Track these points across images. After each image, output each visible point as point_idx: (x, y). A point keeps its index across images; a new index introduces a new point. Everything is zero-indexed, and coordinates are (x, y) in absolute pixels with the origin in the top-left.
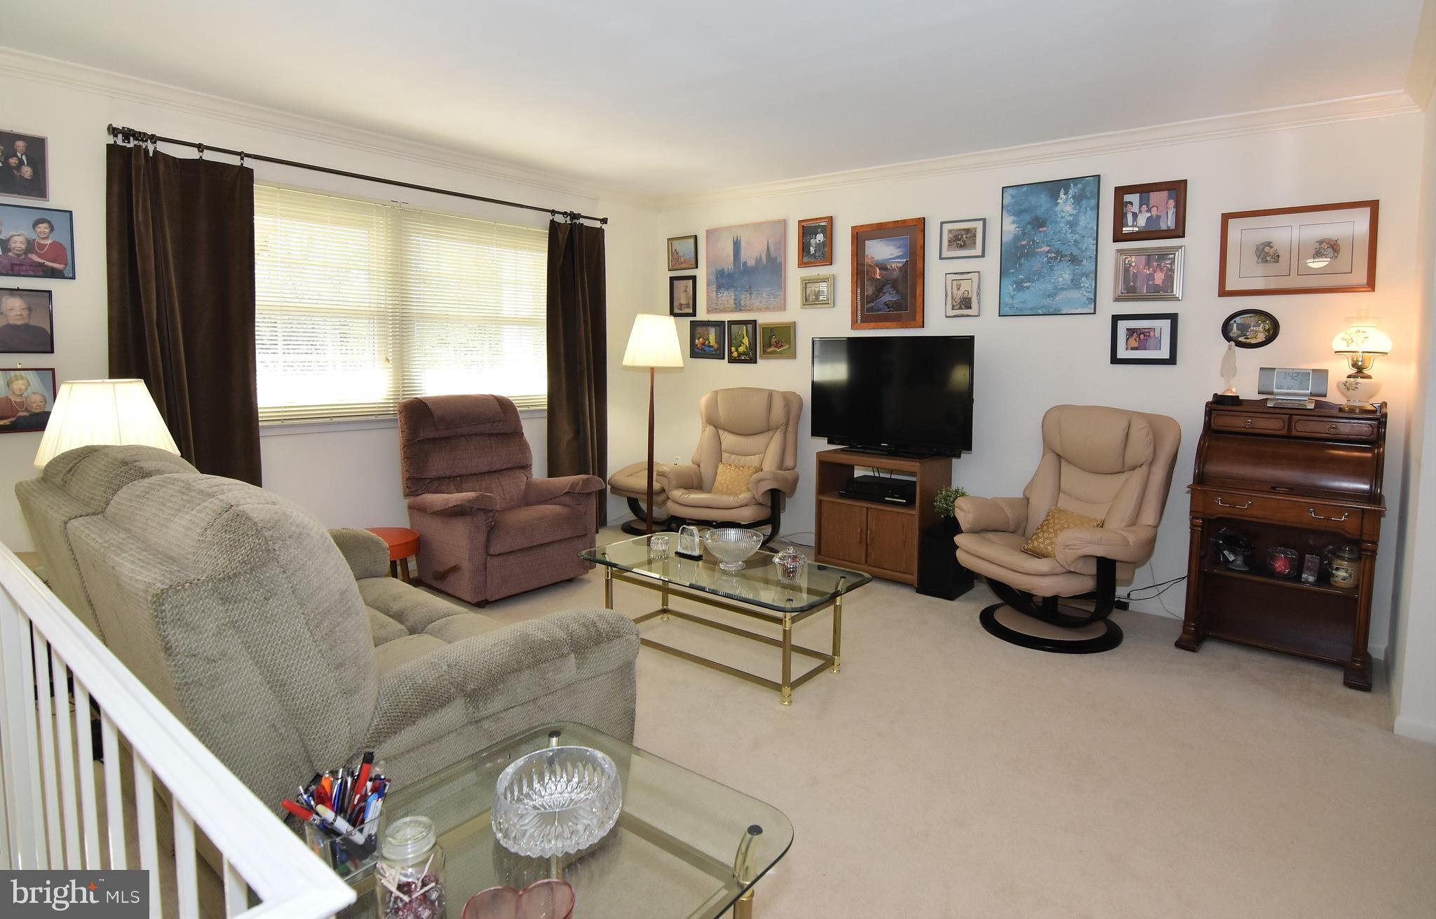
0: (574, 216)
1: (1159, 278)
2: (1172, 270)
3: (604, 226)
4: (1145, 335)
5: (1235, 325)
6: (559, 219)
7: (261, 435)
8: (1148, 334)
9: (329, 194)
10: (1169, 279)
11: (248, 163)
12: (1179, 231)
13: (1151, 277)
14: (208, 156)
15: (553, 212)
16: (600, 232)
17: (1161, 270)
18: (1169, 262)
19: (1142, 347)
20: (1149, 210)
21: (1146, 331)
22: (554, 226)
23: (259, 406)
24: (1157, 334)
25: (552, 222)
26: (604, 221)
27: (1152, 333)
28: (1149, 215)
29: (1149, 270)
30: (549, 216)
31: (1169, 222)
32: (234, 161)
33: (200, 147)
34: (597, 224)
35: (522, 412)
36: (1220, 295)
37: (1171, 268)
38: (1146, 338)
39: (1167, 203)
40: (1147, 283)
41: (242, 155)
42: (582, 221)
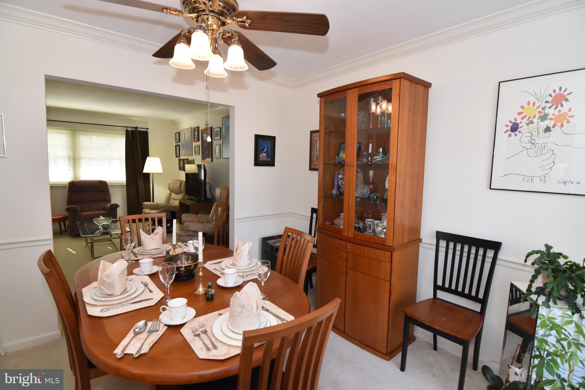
0: (136, 128)
3: (148, 130)
6: (130, 129)
15: (127, 127)
16: (147, 132)
22: (127, 131)
25: (127, 130)
26: (148, 129)
30: (126, 128)
34: (145, 130)
35: (110, 185)
42: (139, 129)
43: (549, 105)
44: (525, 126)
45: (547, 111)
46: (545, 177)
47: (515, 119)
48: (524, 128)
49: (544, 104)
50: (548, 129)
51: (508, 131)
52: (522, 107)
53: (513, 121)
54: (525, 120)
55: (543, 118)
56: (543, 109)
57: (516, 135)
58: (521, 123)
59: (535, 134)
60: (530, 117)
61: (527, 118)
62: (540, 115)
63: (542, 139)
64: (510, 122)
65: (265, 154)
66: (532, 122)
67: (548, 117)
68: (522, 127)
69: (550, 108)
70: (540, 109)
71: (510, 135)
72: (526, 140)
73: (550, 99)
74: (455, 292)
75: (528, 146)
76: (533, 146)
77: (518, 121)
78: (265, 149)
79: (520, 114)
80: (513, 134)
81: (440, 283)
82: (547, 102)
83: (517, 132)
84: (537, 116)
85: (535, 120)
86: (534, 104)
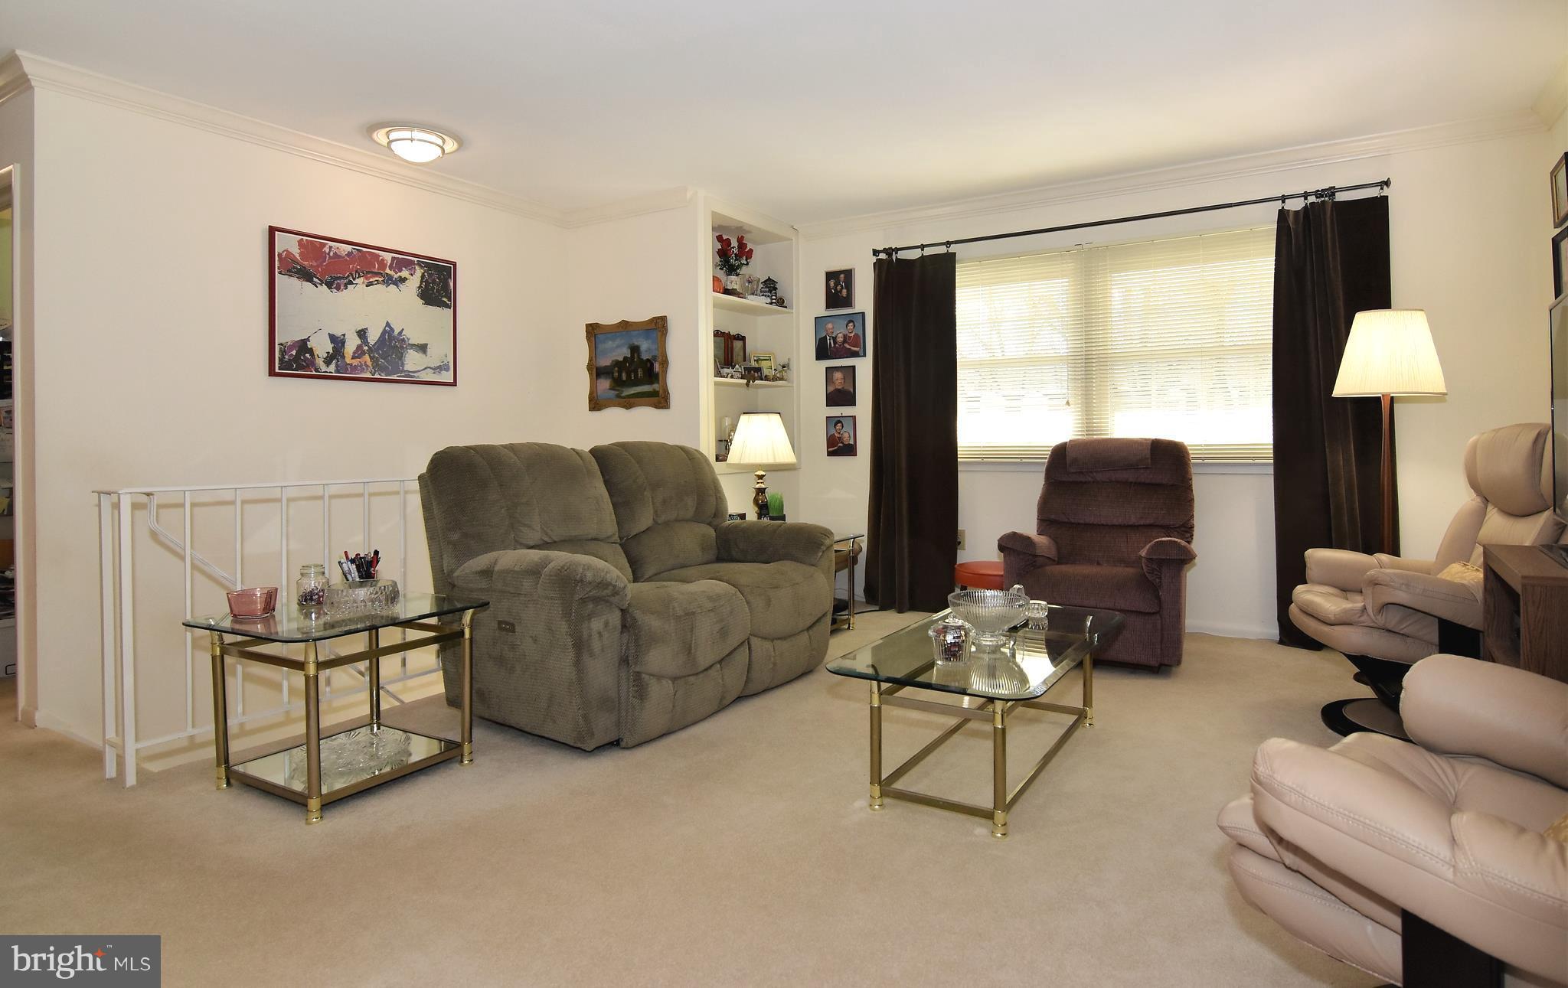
0: (1332, 191)
3: (1386, 192)
6: (1296, 205)
7: (959, 469)
9: (1019, 255)
11: (953, 249)
14: (928, 252)
15: (1283, 199)
16: (1384, 200)
22: (1284, 217)
23: (959, 445)
25: (1283, 214)
26: (1387, 183)
30: (1279, 204)
32: (942, 250)
33: (923, 247)
34: (1373, 192)
41: (948, 244)
42: (1341, 197)
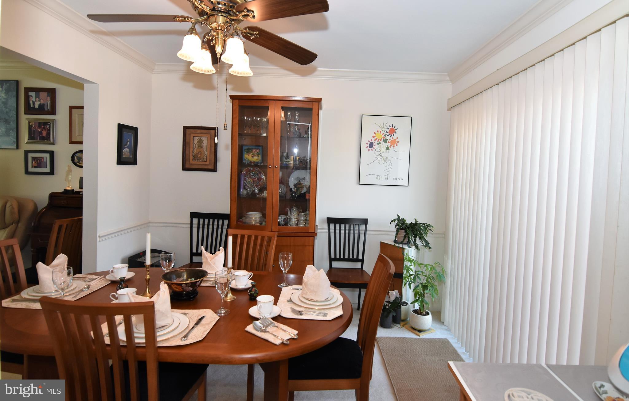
1: (44, 133)
2: (49, 130)
4: (40, 161)
5: (76, 157)
8: (41, 160)
10: (48, 134)
12: (53, 112)
13: (41, 133)
17: (45, 130)
18: (48, 126)
19: (39, 166)
20: (39, 101)
21: (41, 158)
24: (45, 160)
27: (43, 159)
28: (39, 103)
29: (40, 129)
31: (48, 107)
36: (70, 143)
37: (49, 129)
38: (40, 162)
39: (47, 98)
40: (40, 136)
43: (388, 134)
44: (377, 145)
45: (387, 137)
46: (387, 176)
47: (371, 140)
48: (376, 146)
49: (385, 133)
50: (387, 148)
51: (367, 147)
52: (375, 133)
53: (371, 141)
54: (376, 141)
55: (385, 141)
56: (385, 136)
57: (372, 150)
58: (374, 142)
59: (382, 150)
60: (379, 140)
61: (377, 140)
62: (384, 139)
63: (385, 154)
64: (369, 141)
65: (128, 149)
66: (380, 143)
67: (388, 141)
68: (375, 145)
69: (388, 135)
70: (384, 136)
71: (369, 150)
72: (377, 153)
73: (388, 131)
74: (344, 260)
75: (379, 157)
76: (381, 158)
77: (373, 142)
78: (128, 143)
79: (374, 137)
80: (370, 149)
81: (333, 256)
82: (387, 132)
83: (373, 148)
84: (382, 140)
85: (382, 142)
86: (381, 132)
